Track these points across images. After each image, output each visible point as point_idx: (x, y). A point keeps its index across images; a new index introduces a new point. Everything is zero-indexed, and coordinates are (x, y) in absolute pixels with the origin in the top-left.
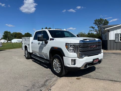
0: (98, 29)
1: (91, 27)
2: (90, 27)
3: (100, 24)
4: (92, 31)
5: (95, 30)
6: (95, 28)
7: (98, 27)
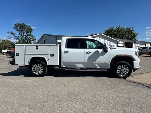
0: (20, 36)
1: (10, 32)
2: (8, 32)
3: (22, 30)
4: (11, 37)
5: (16, 37)
6: (15, 34)
7: (20, 33)
